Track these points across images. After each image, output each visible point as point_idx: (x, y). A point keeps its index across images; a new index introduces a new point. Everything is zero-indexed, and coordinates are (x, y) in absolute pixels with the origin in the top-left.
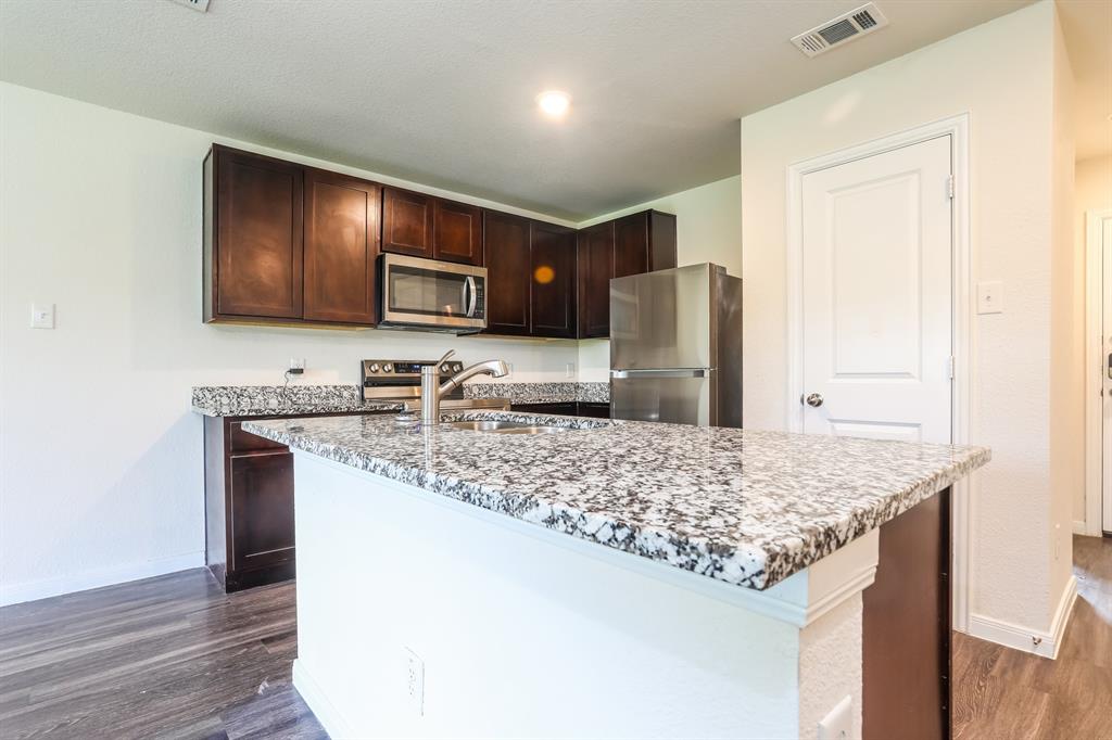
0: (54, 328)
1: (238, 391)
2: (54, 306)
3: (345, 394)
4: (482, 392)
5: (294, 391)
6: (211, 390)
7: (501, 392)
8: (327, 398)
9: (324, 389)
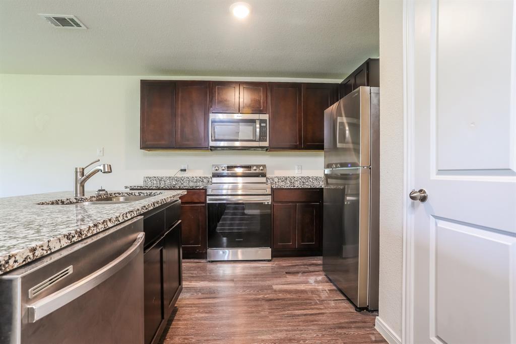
0: (103, 155)
1: (160, 179)
2: (103, 148)
3: (205, 180)
4: (280, 181)
5: (182, 179)
6: (150, 178)
7: (292, 181)
8: (196, 182)
9: (195, 178)
